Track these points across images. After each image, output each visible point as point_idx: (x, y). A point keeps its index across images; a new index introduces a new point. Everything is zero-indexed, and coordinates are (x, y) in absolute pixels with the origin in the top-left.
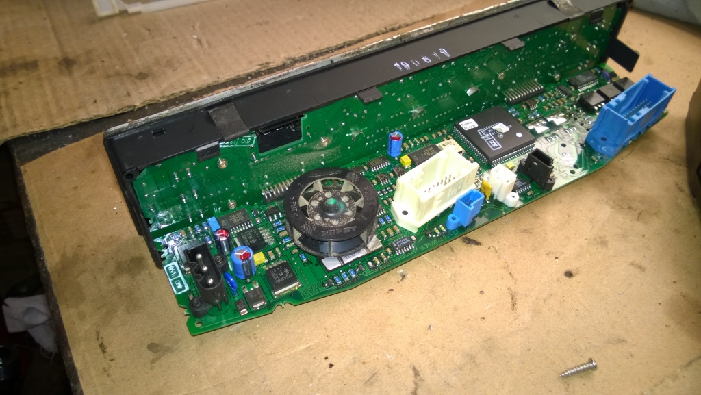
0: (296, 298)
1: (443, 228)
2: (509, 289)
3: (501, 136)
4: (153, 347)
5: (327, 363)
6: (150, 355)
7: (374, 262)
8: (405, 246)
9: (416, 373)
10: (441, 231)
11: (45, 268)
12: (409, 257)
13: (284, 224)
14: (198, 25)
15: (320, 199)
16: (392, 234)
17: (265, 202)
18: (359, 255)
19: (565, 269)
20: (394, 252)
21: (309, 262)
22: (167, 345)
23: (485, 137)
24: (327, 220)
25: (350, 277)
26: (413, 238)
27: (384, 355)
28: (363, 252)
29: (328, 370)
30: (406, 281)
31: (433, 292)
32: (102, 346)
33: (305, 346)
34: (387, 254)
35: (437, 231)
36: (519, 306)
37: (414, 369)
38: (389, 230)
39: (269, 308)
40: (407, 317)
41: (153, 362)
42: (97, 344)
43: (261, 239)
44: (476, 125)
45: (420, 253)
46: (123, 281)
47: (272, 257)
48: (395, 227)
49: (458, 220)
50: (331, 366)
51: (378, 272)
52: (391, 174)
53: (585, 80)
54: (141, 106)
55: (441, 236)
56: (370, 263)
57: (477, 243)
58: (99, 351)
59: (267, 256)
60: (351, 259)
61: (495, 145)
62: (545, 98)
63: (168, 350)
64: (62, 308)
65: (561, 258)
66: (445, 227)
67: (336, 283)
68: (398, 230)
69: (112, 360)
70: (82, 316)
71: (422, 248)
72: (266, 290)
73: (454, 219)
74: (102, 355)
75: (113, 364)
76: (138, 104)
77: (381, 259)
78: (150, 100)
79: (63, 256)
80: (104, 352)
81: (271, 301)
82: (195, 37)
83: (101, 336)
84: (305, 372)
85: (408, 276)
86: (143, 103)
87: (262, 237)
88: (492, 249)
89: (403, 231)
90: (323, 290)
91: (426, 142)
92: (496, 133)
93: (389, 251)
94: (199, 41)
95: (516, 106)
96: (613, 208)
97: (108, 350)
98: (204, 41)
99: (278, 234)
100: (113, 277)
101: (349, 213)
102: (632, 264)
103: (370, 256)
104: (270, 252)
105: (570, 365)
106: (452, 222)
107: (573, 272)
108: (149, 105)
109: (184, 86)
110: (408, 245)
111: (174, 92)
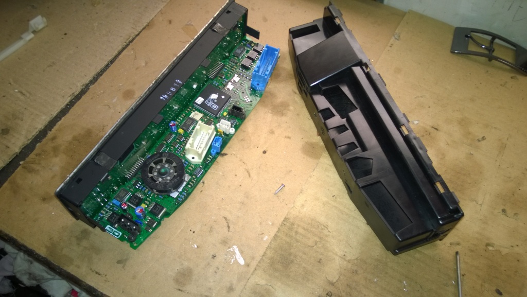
0: (167, 214)
1: (211, 157)
2: (245, 169)
3: (216, 101)
4: (119, 262)
5: (192, 232)
6: (120, 266)
7: (190, 185)
8: (199, 172)
9: (226, 219)
10: (210, 158)
11: (41, 256)
12: (203, 175)
13: (144, 186)
14: (11, 81)
15: (157, 170)
16: (191, 169)
17: (130, 180)
18: (183, 185)
19: (262, 150)
20: (196, 177)
21: (164, 198)
22: (124, 258)
23: (209, 104)
24: (165, 179)
25: (184, 196)
26: (201, 166)
27: (211, 218)
28: (185, 183)
29: (194, 234)
30: (205, 184)
31: (218, 184)
32: (97, 273)
33: (180, 230)
34: (194, 179)
35: (209, 159)
36: (252, 175)
37: (224, 218)
38: (189, 168)
39: (159, 224)
40: (213, 199)
41: (123, 267)
42: (94, 273)
43: (139, 198)
44: (203, 100)
45: (206, 171)
46: (85, 243)
47: (148, 203)
48: (191, 165)
49: (215, 151)
50: (194, 232)
51: (193, 187)
52: (178, 140)
53: (240, 52)
54: (20, 151)
55: (211, 160)
56: (189, 186)
57: (226, 154)
58: (97, 275)
59: (145, 204)
60: (181, 188)
61: (215, 107)
62: (226, 69)
63: (126, 260)
64: (65, 268)
65: (259, 146)
66: (211, 155)
67: (180, 201)
68: (193, 166)
69: (106, 276)
70: (78, 267)
71: (206, 169)
72: (154, 218)
73: (213, 151)
74: (100, 276)
75: (107, 277)
76: (17, 150)
77: (193, 182)
78: (23, 145)
79: (46, 247)
80: (100, 275)
81: (158, 221)
82: (17, 91)
83: (93, 270)
84: (185, 239)
85: (205, 182)
86: (20, 148)
87: (139, 197)
88: (233, 155)
89: (195, 165)
90: (176, 206)
91: (185, 116)
92: (213, 100)
93: (194, 177)
94: (21, 93)
95: (216, 79)
96: (272, 113)
97: (101, 273)
98: (24, 92)
99: (144, 192)
100: (79, 244)
101: (172, 171)
102: (285, 137)
103: (188, 184)
104: (146, 202)
105: (276, 189)
106: (213, 152)
107: (266, 151)
108: (23, 148)
109: (36, 128)
110: (200, 171)
111: (33, 134)
